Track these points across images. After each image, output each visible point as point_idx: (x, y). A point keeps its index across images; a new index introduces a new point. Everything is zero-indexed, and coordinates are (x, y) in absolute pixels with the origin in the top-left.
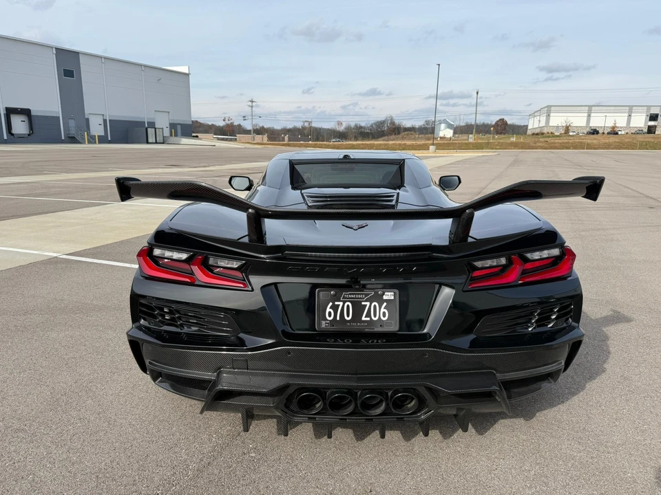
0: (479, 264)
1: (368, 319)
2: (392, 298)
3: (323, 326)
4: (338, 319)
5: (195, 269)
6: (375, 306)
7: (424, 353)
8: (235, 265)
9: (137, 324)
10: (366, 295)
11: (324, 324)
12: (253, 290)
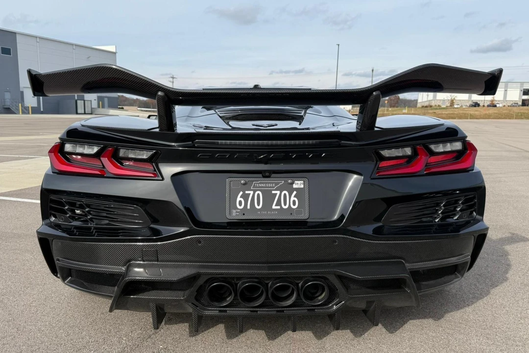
0: (386, 153)
1: (279, 207)
2: (302, 186)
3: (234, 214)
4: (249, 207)
5: (105, 160)
6: (285, 195)
7: (334, 240)
8: (145, 155)
9: (47, 221)
10: (276, 184)
11: (234, 212)
12: (163, 179)
